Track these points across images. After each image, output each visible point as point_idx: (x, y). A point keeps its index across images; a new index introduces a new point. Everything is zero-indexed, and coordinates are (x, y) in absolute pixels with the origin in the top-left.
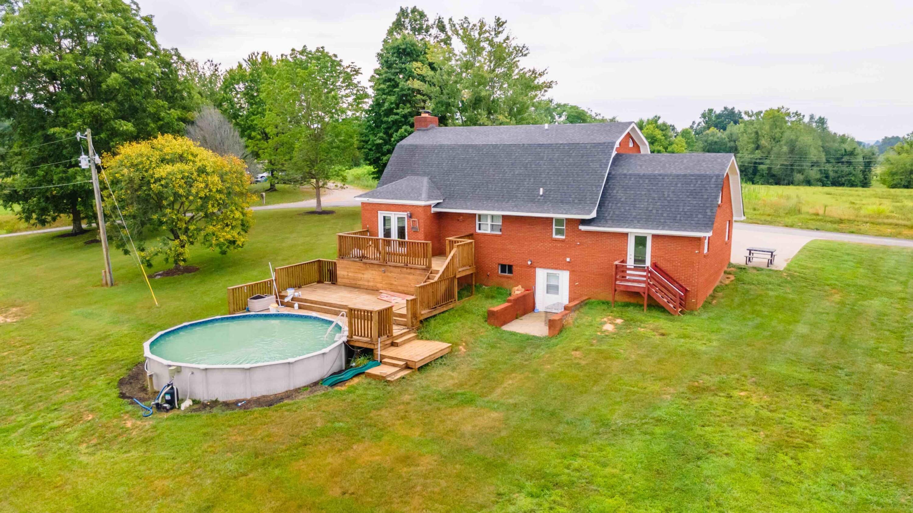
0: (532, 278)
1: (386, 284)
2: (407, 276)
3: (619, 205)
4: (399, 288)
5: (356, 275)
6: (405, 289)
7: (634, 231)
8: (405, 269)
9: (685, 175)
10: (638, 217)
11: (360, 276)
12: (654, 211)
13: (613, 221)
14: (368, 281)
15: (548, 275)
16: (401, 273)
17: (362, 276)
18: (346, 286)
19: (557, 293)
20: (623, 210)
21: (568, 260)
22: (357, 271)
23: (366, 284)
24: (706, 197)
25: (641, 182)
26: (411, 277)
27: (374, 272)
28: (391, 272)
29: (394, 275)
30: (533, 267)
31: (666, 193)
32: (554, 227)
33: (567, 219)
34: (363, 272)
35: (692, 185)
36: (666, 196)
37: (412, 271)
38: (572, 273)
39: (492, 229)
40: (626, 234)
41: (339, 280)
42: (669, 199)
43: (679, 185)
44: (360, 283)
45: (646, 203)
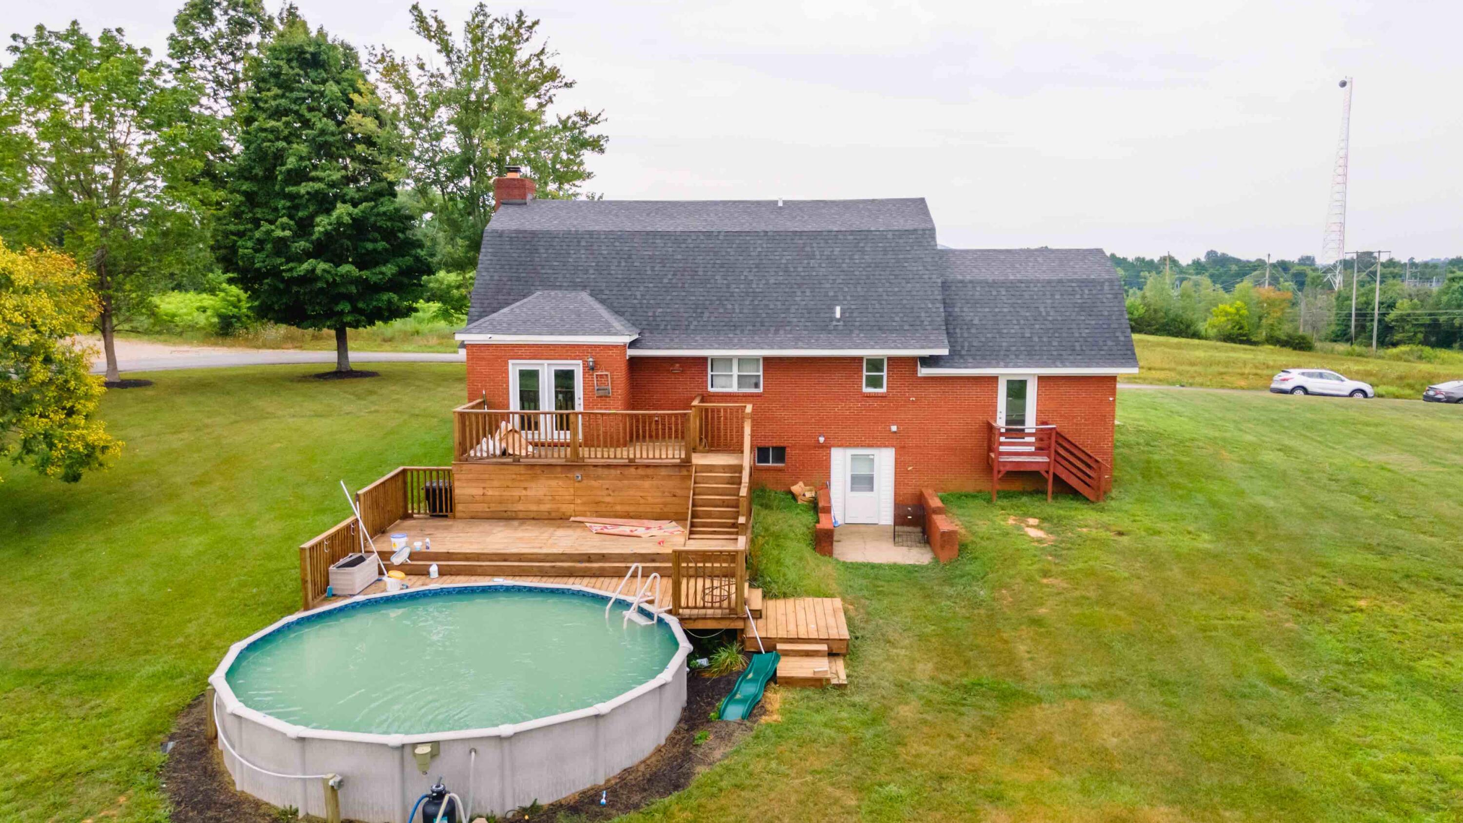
0: (825, 467)
1: (584, 504)
2: (638, 482)
3: (973, 331)
4: (618, 508)
5: (507, 493)
6: (631, 509)
7: (1005, 373)
8: (632, 470)
9: (1060, 281)
10: (1014, 348)
11: (516, 493)
12: (1036, 339)
13: (974, 357)
14: (539, 502)
15: (853, 458)
16: (623, 477)
17: (524, 492)
18: (475, 517)
19: (871, 489)
20: (983, 339)
21: (894, 428)
22: (510, 484)
23: (534, 508)
24: (1106, 313)
25: (994, 293)
26: (647, 484)
27: (554, 483)
28: (598, 478)
29: (606, 483)
30: (827, 447)
31: (1042, 309)
32: (865, 373)
33: (890, 359)
34: (526, 485)
35: (1078, 296)
36: (1044, 314)
37: (650, 471)
38: (902, 451)
39: (740, 385)
40: (994, 379)
41: (459, 508)
42: (1050, 318)
43: (1057, 297)
44: (520, 507)
45: (1016, 327)
